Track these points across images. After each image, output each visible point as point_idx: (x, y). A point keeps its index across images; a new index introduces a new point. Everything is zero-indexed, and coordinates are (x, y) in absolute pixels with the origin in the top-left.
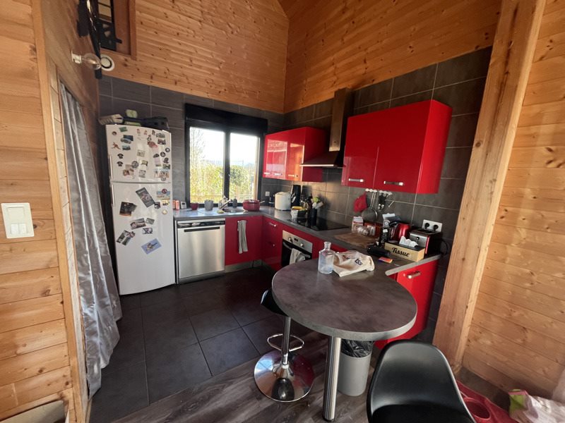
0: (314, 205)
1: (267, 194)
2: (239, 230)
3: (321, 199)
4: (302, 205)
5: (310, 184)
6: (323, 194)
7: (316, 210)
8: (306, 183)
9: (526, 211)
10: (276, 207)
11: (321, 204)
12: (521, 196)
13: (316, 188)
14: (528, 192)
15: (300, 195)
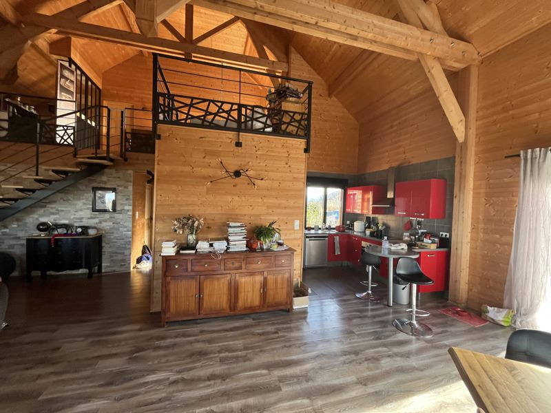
0: (380, 228)
1: (348, 222)
2: (335, 241)
3: (384, 224)
4: (372, 228)
5: (377, 216)
6: (385, 221)
7: (381, 231)
8: (374, 216)
9: (481, 226)
10: (355, 230)
11: (384, 227)
12: (478, 218)
13: (381, 218)
14: (481, 217)
15: (370, 222)
